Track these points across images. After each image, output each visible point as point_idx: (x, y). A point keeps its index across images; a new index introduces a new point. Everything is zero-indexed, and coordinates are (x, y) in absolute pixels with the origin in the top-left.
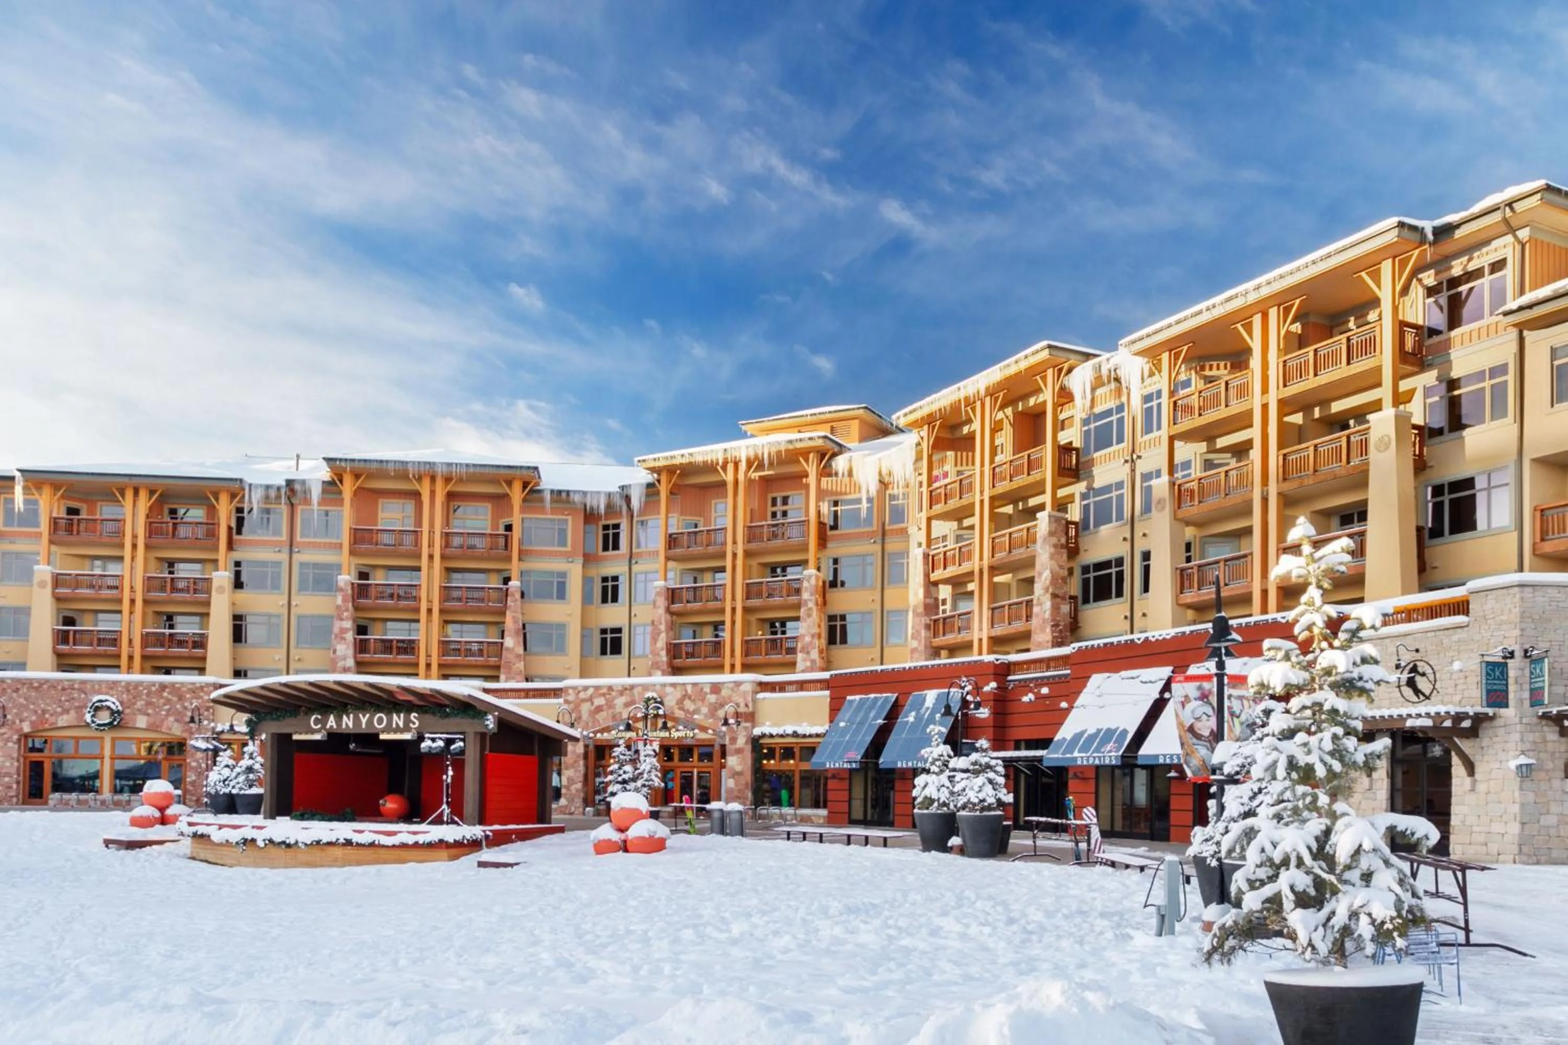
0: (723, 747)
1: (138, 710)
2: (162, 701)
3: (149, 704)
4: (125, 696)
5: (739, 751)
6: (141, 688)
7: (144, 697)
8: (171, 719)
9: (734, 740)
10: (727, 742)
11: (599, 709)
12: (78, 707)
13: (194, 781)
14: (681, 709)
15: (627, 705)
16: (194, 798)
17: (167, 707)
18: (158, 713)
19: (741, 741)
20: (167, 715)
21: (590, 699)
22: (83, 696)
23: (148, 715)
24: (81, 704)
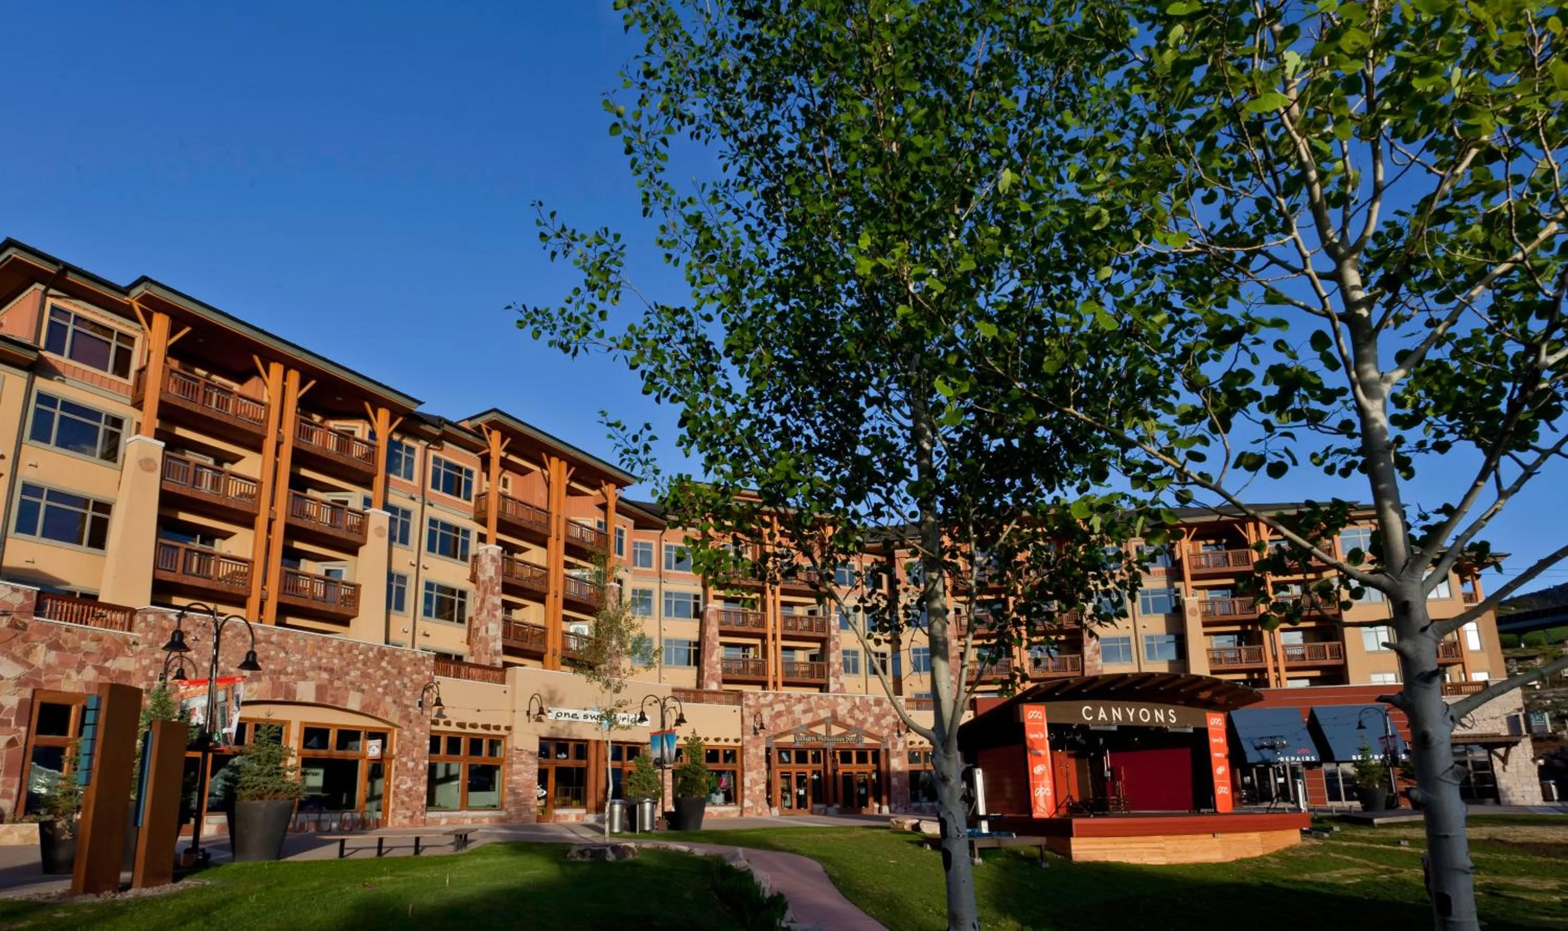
0: (887, 750)
1: (352, 683)
2: (380, 673)
3: (364, 675)
4: (336, 661)
5: (899, 754)
6: (356, 652)
7: (359, 665)
8: (389, 699)
9: (895, 745)
10: (890, 746)
11: (779, 714)
12: (274, 672)
13: (411, 789)
14: (852, 717)
15: (805, 712)
16: (409, 813)
17: (385, 682)
18: (374, 690)
19: (900, 746)
20: (385, 694)
21: (771, 705)
22: (282, 655)
23: (363, 691)
24: (279, 668)
